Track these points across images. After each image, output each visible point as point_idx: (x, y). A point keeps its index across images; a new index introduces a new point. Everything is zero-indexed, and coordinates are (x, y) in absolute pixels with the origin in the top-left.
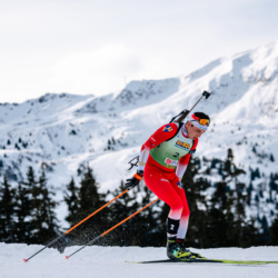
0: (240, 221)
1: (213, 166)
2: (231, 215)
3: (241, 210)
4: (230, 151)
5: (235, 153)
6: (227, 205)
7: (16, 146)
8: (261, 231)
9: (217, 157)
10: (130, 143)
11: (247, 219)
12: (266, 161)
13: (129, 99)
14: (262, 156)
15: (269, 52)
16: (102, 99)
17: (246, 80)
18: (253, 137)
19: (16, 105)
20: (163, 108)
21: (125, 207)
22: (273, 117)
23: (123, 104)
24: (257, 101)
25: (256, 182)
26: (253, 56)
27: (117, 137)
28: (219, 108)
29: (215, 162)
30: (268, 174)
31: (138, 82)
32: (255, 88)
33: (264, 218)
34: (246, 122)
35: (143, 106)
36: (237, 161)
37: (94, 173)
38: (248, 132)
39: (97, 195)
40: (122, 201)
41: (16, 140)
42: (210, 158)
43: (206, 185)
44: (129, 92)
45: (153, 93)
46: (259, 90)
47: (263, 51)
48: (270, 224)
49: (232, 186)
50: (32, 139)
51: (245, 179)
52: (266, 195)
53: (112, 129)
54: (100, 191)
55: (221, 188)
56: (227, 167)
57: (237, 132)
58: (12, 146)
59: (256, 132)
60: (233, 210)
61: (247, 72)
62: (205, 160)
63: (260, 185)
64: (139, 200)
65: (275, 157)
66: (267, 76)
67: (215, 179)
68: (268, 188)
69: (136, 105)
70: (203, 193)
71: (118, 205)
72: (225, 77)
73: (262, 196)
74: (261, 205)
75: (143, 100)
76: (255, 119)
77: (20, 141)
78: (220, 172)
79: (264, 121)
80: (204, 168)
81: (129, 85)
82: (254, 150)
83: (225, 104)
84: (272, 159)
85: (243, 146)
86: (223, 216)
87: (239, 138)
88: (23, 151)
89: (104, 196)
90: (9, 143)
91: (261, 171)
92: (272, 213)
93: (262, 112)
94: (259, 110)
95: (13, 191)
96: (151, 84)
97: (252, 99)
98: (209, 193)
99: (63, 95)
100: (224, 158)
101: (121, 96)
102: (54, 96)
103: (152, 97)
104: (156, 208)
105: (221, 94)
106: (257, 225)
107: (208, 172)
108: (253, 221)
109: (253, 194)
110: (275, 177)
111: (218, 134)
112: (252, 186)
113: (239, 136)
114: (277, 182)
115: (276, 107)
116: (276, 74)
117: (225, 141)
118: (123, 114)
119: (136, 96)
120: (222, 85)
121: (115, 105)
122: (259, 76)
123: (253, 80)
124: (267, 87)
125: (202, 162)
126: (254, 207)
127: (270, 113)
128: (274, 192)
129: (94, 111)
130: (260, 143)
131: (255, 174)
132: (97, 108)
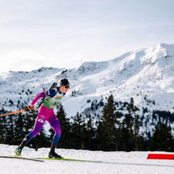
0: (136, 134)
1: (124, 106)
2: (132, 131)
3: (137, 128)
4: (132, 99)
5: (134, 100)
6: (130, 125)
7: (27, 93)
8: (148, 139)
9: (126, 101)
10: (83, 93)
11: (140, 133)
12: (151, 104)
13: (83, 71)
14: (149, 102)
15: (154, 50)
16: (70, 71)
17: (142, 63)
18: (144, 92)
19: (27, 72)
20: (100, 76)
21: (79, 125)
22: (155, 82)
23: (80, 73)
24: (147, 74)
25: (146, 115)
26: (146, 52)
27: (77, 90)
28: (128, 77)
29: (125, 103)
30: (152, 110)
31: (88, 63)
32: (146, 67)
33: (149, 132)
34: (142, 84)
35: (90, 74)
36: (135, 104)
37: (64, 108)
38: (142, 89)
39: (65, 119)
40: (78, 123)
41: (26, 90)
42: (123, 101)
43: (120, 115)
44: (84, 68)
45: (95, 68)
46: (148, 68)
47: (151, 49)
48: (152, 136)
49: (133, 116)
50: (34, 90)
51: (140, 113)
52: (151, 121)
53: (74, 86)
54: (67, 117)
55: (128, 117)
56: (131, 107)
57: (137, 89)
58: (25, 93)
59: (146, 90)
60: (133, 128)
61: (143, 59)
62: (121, 103)
63: (148, 116)
64: (86, 122)
65: (156, 102)
66: (153, 61)
67: (125, 112)
68: (151, 118)
69: (87, 75)
70: (118, 119)
71: (75, 124)
72: (131, 61)
73: (148, 121)
74: (148, 126)
75: (90, 72)
76: (146, 83)
77: (28, 90)
78: (128, 109)
79: (150, 84)
80: (120, 107)
81: (83, 64)
82: (145, 98)
83: (131, 75)
84: (154, 103)
85: (140, 96)
86: (128, 131)
87: (138, 92)
88: (30, 95)
89: (69, 119)
90: (23, 91)
91: (148, 109)
92: (153, 130)
93: (150, 79)
94: (148, 78)
95: (23, 116)
96: (94, 64)
97: (145, 73)
98: (121, 120)
99: (51, 68)
100: (129, 102)
101: (79, 69)
102: (46, 69)
103: (95, 71)
104: (95, 126)
105: (129, 70)
106: (145, 136)
107: (122, 109)
108: (143, 134)
109: (144, 121)
110: (155, 112)
111: (127, 89)
112: (143, 116)
113: (138, 91)
114: (156, 115)
115: (157, 77)
116: (157, 60)
117: (131, 93)
118: (80, 78)
119: (87, 70)
120: (130, 65)
121: (76, 74)
122: (148, 61)
123: (145, 63)
124: (152, 67)
125: (119, 104)
126: (144, 127)
127: (154, 80)
128: (154, 120)
129: (66, 77)
130: (148, 95)
131: (145, 111)
132: (67, 75)
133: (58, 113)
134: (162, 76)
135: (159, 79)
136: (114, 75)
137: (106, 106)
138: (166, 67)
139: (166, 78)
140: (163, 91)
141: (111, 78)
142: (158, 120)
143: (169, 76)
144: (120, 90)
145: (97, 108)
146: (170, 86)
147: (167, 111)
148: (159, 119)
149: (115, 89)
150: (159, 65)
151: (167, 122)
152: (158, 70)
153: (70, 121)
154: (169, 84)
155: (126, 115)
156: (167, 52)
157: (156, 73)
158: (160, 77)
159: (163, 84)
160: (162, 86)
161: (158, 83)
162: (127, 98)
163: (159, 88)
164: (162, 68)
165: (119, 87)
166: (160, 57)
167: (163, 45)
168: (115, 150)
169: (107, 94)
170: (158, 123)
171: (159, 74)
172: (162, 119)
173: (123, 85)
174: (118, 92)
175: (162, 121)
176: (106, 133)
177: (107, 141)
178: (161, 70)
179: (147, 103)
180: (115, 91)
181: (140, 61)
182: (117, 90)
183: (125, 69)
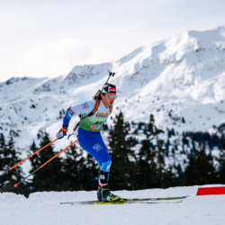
0: (161, 169)
1: (140, 128)
2: (154, 164)
3: (161, 160)
4: (152, 116)
5: (155, 118)
6: (151, 156)
8: (177, 175)
9: (142, 121)
11: (166, 167)
12: (179, 123)
13: (74, 80)
14: (176, 119)
15: (179, 41)
16: (54, 81)
17: (162, 62)
18: (168, 105)
21: (74, 161)
22: (183, 89)
23: (70, 83)
24: (170, 78)
25: (172, 139)
26: (167, 44)
28: (142, 84)
29: (141, 124)
30: (181, 132)
31: (81, 67)
32: (168, 68)
33: (179, 165)
34: (164, 94)
35: (85, 85)
36: (158, 124)
37: (50, 137)
38: (164, 101)
39: (53, 153)
40: (72, 157)
42: (137, 122)
43: (134, 142)
44: (75, 75)
45: (92, 75)
46: (172, 69)
47: (174, 40)
48: (183, 170)
49: (154, 142)
51: (163, 137)
52: (180, 148)
53: (62, 103)
54: (55, 150)
55: (146, 144)
56: (150, 128)
57: (157, 102)
59: (171, 101)
60: (156, 160)
61: (162, 56)
62: (133, 124)
63: (175, 141)
64: (85, 155)
65: (186, 119)
66: (178, 59)
67: (141, 137)
68: (181, 143)
69: (80, 84)
70: (132, 149)
71: (69, 160)
72: (146, 60)
73: (177, 149)
74: (176, 156)
75: (85, 80)
76: (169, 91)
78: (145, 133)
79: (176, 92)
80: (133, 130)
81: (73, 69)
82: (170, 115)
83: (147, 81)
84: (183, 121)
85: (162, 112)
86: (148, 165)
87: (158, 106)
91: (176, 131)
92: (185, 162)
93: (175, 86)
94: (172, 84)
96: (90, 68)
97: (167, 77)
98: (137, 149)
99: (24, 79)
100: (147, 121)
101: (68, 78)
102: (18, 80)
103: (91, 78)
105: (144, 73)
106: (174, 171)
107: (136, 133)
108: (171, 168)
110: (185, 135)
111: (143, 103)
112: (168, 141)
113: (158, 104)
114: (188, 138)
115: (185, 82)
116: (184, 56)
117: (148, 109)
118: (70, 91)
119: (80, 77)
120: (144, 67)
121: (64, 85)
122: (172, 59)
123: (167, 62)
124: (178, 67)
125: (131, 126)
126: (171, 158)
127: (181, 86)
128: (186, 146)
129: (49, 90)
130: (174, 109)
131: (171, 133)
132: (51, 87)
133: (41, 144)
134: (193, 80)
135: (188, 84)
136: (121, 83)
138: (198, 66)
139: (199, 82)
140: (196, 101)
142: (191, 146)
143: (203, 79)
144: (131, 104)
146: (206, 95)
147: (204, 131)
148: (193, 144)
149: (124, 103)
150: (187, 63)
151: (204, 148)
152: (187, 72)
153: (60, 156)
154: (204, 91)
156: (198, 43)
157: (183, 76)
158: (190, 81)
159: (195, 91)
160: (195, 95)
161: (188, 90)
162: (142, 115)
163: (189, 98)
164: (193, 69)
165: (130, 100)
166: (189, 51)
167: (192, 33)
170: (192, 151)
171: (188, 78)
172: (197, 144)
173: (136, 97)
174: (129, 108)
178: (191, 71)
179: (173, 121)
180: (123, 106)
181: (158, 60)
182: (127, 104)
183: (137, 73)
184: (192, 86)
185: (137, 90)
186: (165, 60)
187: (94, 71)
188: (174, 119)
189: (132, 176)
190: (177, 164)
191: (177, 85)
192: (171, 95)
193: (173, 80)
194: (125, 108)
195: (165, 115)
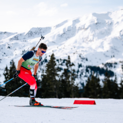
0: (73, 84)
1: (64, 62)
3: (73, 79)
4: (69, 57)
6: (68, 77)
8: (82, 88)
11: (75, 84)
12: (85, 60)
13: (31, 35)
14: (83, 59)
15: (87, 18)
16: (21, 35)
17: (77, 28)
18: (80, 51)
22: (87, 43)
23: (29, 37)
24: (81, 37)
25: (80, 69)
26: (80, 20)
28: (67, 39)
29: (64, 60)
30: (85, 66)
31: (35, 28)
32: (80, 32)
34: (77, 45)
36: (72, 61)
37: (15, 64)
38: (78, 49)
42: (63, 59)
44: (32, 32)
45: (41, 33)
46: (82, 32)
47: (84, 17)
48: (85, 85)
49: (70, 69)
51: (76, 68)
52: (84, 74)
53: (24, 46)
57: (73, 49)
59: (81, 49)
60: (70, 79)
61: (78, 25)
62: (61, 60)
63: (82, 70)
66: (86, 27)
68: (85, 71)
69: (34, 37)
72: (69, 27)
73: (82, 74)
74: (82, 78)
75: (37, 35)
76: (80, 44)
78: (67, 65)
79: (84, 45)
80: (60, 63)
81: (31, 29)
82: (80, 56)
83: (69, 37)
84: (87, 60)
86: (66, 82)
87: (74, 51)
91: (82, 65)
92: (86, 81)
93: (83, 41)
94: (82, 40)
96: (40, 29)
99: (6, 32)
100: (67, 59)
101: (28, 33)
102: (2, 33)
104: (40, 78)
105: (68, 34)
106: (80, 86)
107: (62, 65)
108: (78, 84)
109: (79, 74)
110: (88, 67)
111: (66, 49)
112: (78, 70)
114: (89, 69)
115: (89, 40)
116: (89, 26)
117: (69, 52)
118: (28, 41)
119: (34, 34)
120: (68, 30)
121: (26, 37)
122: (83, 27)
123: (80, 29)
124: (86, 32)
125: (60, 61)
126: (79, 79)
127: (87, 42)
128: (87, 73)
129: (18, 39)
130: (82, 53)
131: (80, 66)
132: (19, 38)
133: (11, 68)
134: (93, 39)
135: (91, 41)
136: (55, 38)
137: (49, 63)
138: (96, 32)
139: (96, 40)
140: (94, 50)
141: (53, 40)
142: (90, 73)
143: (98, 38)
144: (60, 49)
145: (42, 63)
146: (100, 47)
147: (97, 66)
149: (56, 49)
150: (91, 30)
151: (97, 75)
152: (90, 34)
154: (99, 45)
155: (65, 70)
156: (97, 20)
157: (88, 36)
158: (92, 39)
160: (94, 47)
161: (90, 44)
162: (65, 56)
163: (91, 48)
164: (93, 33)
165: (60, 47)
166: (92, 23)
167: (94, 14)
168: (56, 97)
169: (50, 53)
170: (90, 76)
171: (91, 37)
172: (93, 72)
173: (63, 46)
174: (59, 51)
175: (93, 74)
176: (49, 83)
177: (49, 90)
178: (92, 34)
179: (81, 60)
180: (56, 50)
181: (76, 27)
182: (58, 49)
183: (64, 33)
184: (92, 42)
185: (63, 42)
186: (79, 28)
187: (42, 31)
188: (82, 58)
189: (57, 87)
190: (82, 82)
191: (85, 41)
192: (81, 46)
193: (83, 38)
194: (57, 51)
195: (77, 56)
